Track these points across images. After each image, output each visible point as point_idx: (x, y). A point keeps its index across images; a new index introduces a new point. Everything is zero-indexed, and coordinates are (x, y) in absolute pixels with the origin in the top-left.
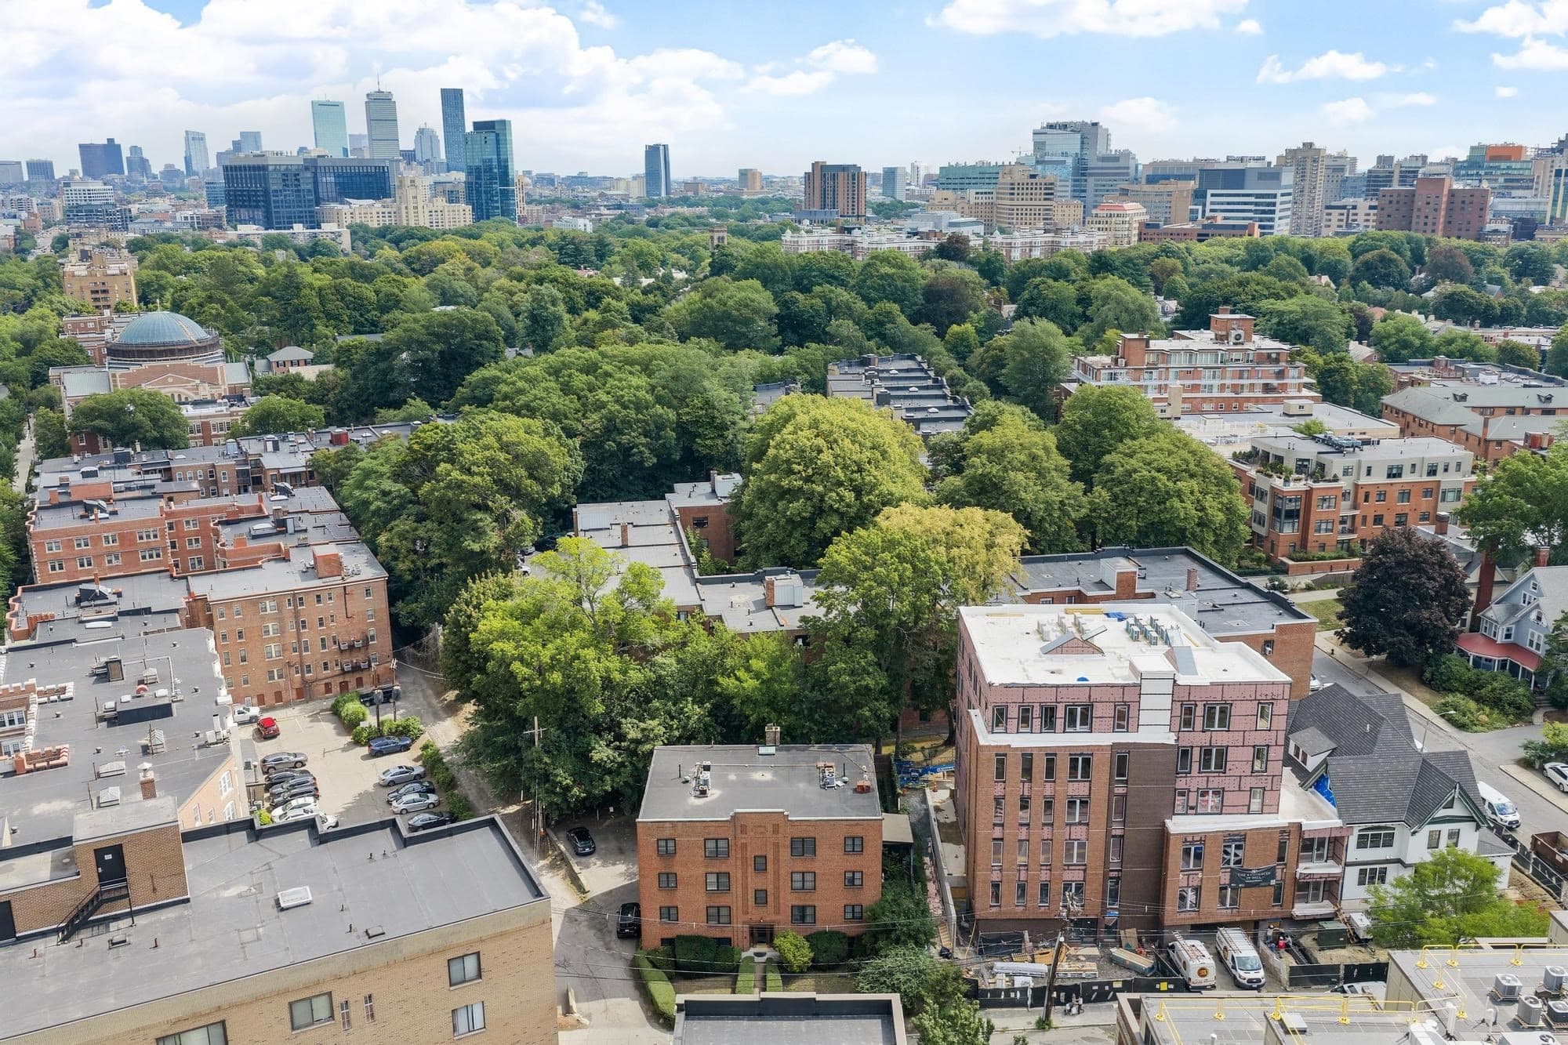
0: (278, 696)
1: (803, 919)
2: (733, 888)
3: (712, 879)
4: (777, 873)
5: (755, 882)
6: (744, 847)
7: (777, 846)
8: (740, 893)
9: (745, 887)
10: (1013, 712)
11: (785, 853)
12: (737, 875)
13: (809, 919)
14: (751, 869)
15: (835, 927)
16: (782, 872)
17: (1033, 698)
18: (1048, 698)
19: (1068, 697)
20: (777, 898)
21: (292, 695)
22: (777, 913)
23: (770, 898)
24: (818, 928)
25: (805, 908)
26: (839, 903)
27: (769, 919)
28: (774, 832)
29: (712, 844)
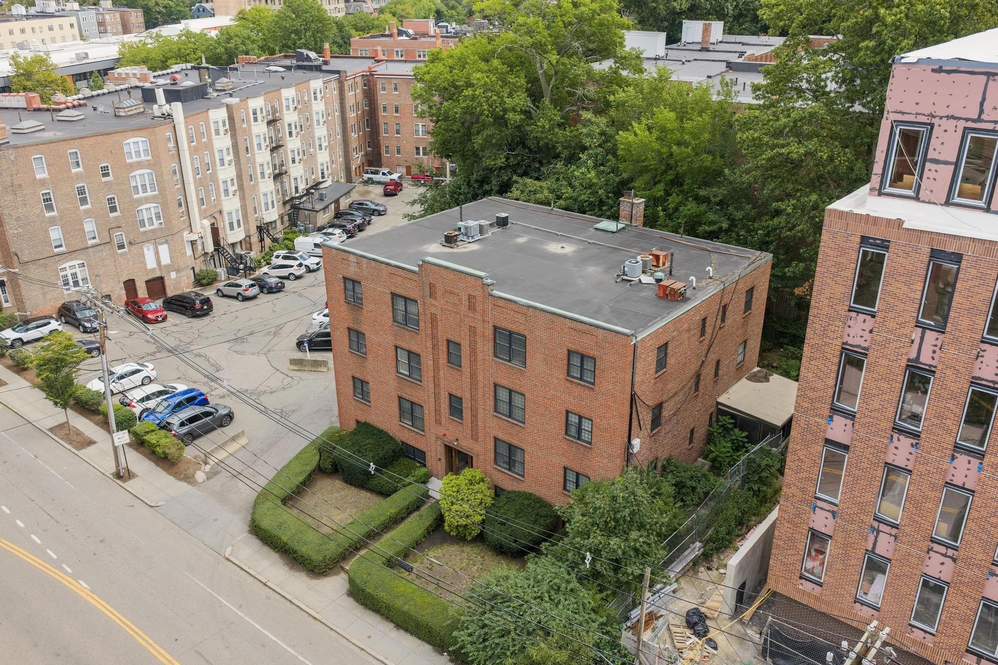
1: (511, 464)
2: (424, 378)
3: (402, 358)
4: (473, 376)
5: (448, 381)
6: (434, 319)
7: (472, 330)
8: (432, 390)
9: (436, 385)
10: (947, 144)
11: (485, 348)
12: (427, 361)
13: (518, 468)
14: (443, 359)
15: (541, 492)
16: (480, 377)
20: (474, 416)
22: (475, 437)
23: (467, 414)
24: (525, 487)
25: (511, 447)
26: (559, 461)
27: (466, 445)
28: (472, 307)
29: (401, 305)
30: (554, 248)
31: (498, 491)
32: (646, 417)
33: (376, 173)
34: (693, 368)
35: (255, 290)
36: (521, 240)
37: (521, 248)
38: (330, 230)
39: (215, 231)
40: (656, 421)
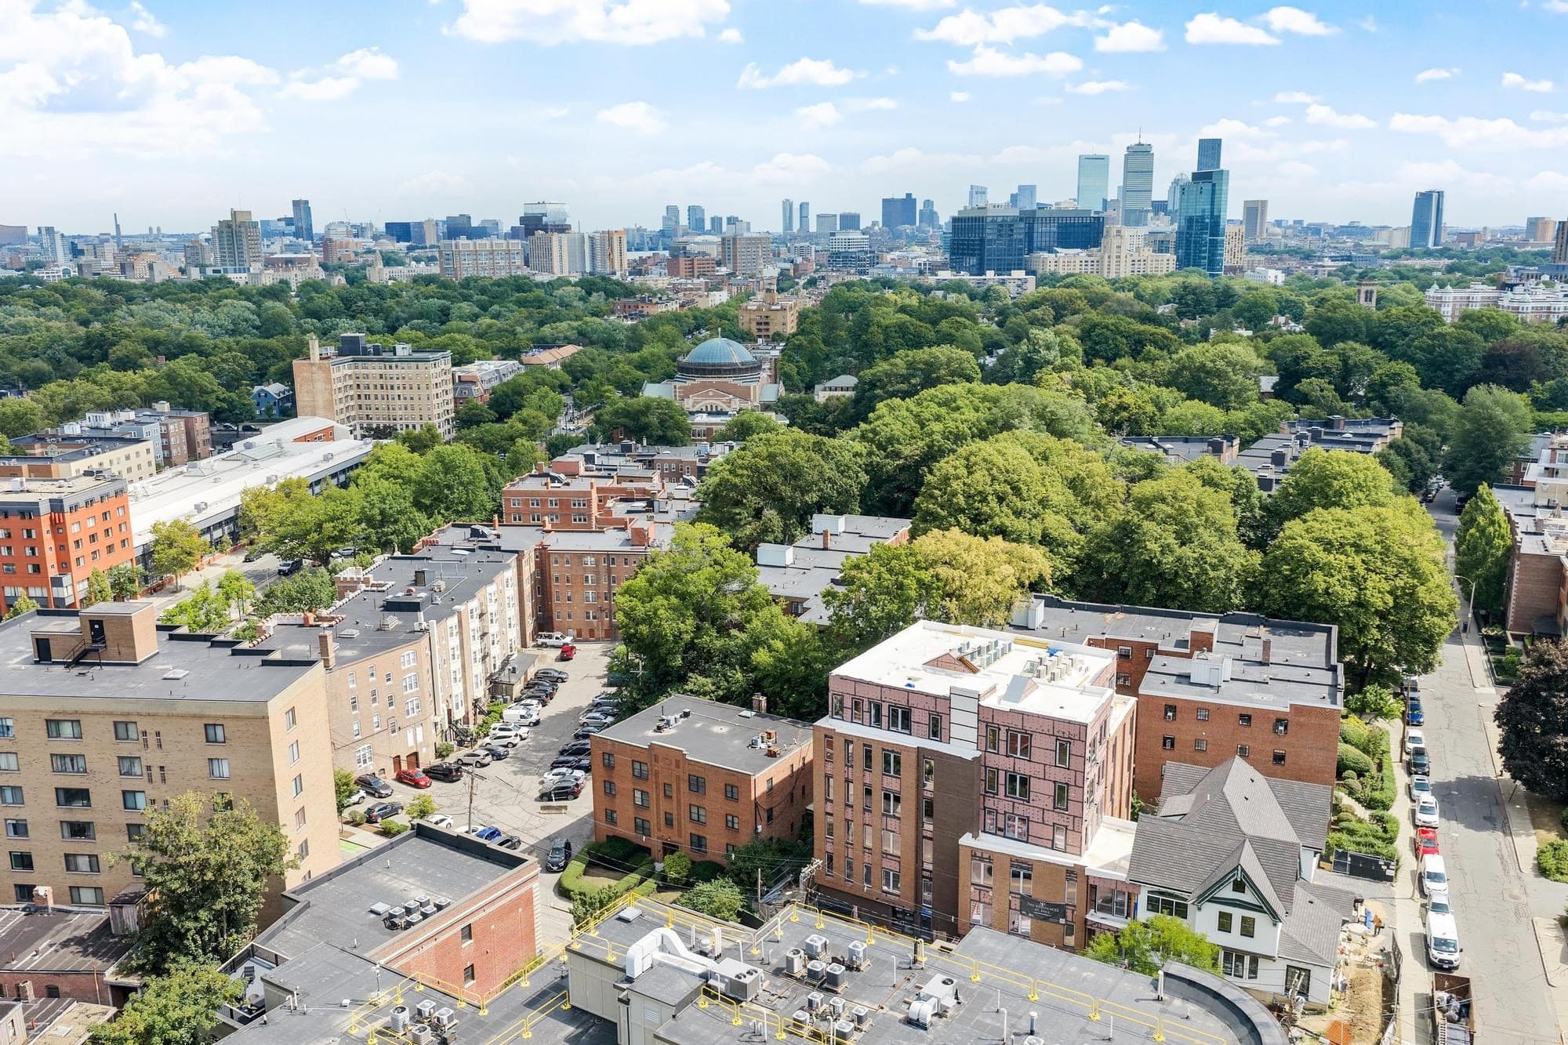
0: (592, 632)
1: (699, 846)
2: (651, 807)
3: (638, 794)
4: (679, 801)
5: (665, 806)
6: (657, 774)
7: (678, 777)
8: (655, 812)
9: (658, 808)
10: (848, 703)
11: (684, 786)
12: (653, 795)
13: (703, 848)
14: (662, 794)
15: (716, 859)
16: (682, 802)
17: (862, 692)
18: (875, 695)
19: (891, 697)
20: (679, 824)
21: (600, 634)
22: (679, 835)
23: (675, 823)
24: (708, 857)
25: (700, 838)
26: (724, 841)
27: (674, 839)
28: (678, 766)
29: (637, 766)
30: (716, 729)
31: (693, 863)
32: (764, 815)
33: (550, 637)
34: (789, 789)
35: (489, 758)
36: (698, 725)
37: (699, 730)
38: (528, 701)
39: (449, 712)
40: (770, 818)
